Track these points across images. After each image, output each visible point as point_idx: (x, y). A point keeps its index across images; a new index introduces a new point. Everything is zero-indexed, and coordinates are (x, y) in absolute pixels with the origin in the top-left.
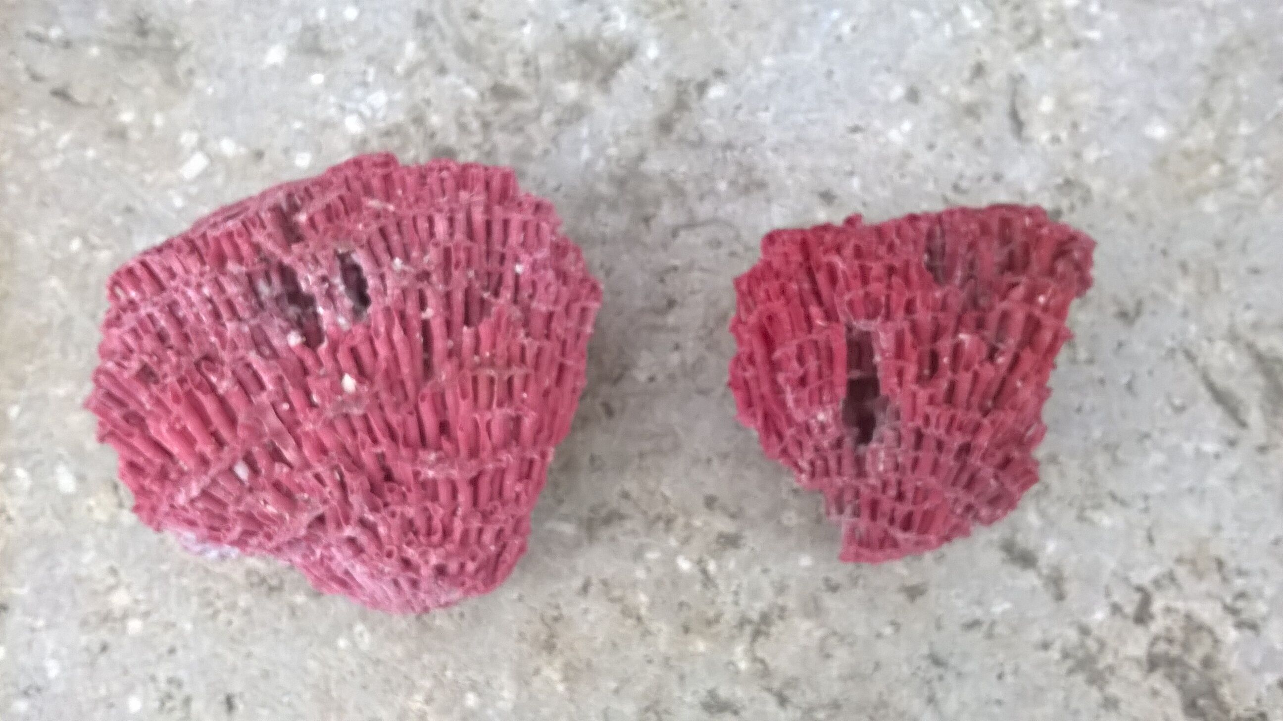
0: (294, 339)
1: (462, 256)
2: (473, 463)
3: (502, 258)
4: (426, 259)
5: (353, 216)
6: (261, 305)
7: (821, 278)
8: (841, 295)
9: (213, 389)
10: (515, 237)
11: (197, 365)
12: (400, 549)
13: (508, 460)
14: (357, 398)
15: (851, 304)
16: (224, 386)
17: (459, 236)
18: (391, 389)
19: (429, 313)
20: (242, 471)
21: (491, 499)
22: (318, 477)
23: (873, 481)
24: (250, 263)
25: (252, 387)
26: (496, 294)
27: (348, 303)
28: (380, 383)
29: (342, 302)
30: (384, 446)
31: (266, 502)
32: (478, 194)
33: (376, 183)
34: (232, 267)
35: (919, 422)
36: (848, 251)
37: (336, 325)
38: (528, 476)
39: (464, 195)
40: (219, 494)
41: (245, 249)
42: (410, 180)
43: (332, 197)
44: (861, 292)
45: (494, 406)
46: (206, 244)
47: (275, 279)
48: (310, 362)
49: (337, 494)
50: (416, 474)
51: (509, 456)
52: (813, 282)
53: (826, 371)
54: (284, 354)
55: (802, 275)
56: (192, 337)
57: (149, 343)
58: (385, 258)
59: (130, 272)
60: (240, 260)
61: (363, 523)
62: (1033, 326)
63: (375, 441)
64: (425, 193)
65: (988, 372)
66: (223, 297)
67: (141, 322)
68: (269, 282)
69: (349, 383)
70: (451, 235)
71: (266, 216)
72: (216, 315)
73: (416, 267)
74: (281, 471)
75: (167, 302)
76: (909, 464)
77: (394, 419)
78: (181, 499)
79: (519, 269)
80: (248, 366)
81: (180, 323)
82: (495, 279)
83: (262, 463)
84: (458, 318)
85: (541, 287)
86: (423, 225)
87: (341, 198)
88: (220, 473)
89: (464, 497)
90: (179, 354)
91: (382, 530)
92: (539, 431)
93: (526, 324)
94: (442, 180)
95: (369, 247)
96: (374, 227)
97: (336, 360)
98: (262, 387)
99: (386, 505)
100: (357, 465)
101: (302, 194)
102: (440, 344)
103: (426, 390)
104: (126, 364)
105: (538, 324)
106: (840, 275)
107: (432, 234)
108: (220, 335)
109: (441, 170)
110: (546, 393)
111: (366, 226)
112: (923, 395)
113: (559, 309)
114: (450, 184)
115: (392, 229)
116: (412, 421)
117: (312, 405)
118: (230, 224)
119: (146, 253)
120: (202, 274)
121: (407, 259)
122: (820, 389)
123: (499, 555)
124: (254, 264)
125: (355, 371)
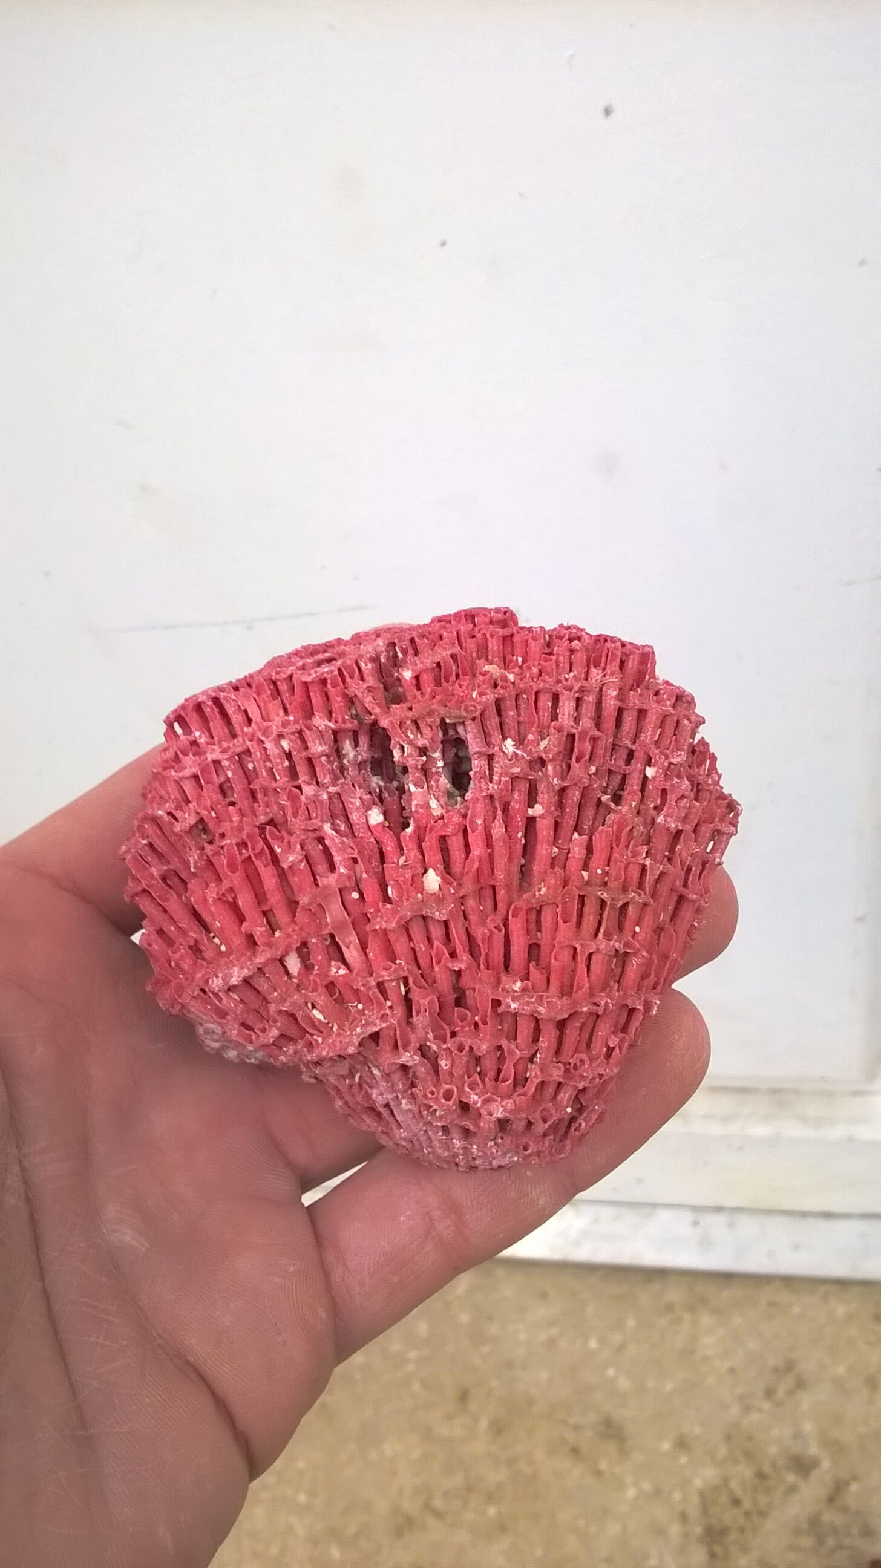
0: (376, 817)
1: (588, 747)
2: (566, 1000)
3: (631, 754)
4: (543, 744)
5: (466, 681)
6: (342, 769)
9: (275, 860)
10: (649, 735)
11: (262, 828)
12: (461, 1090)
13: (606, 1004)
14: (439, 899)
16: (290, 858)
17: (587, 723)
18: (479, 894)
19: (537, 810)
20: (293, 964)
21: (577, 1050)
22: (380, 986)
24: (340, 720)
25: (321, 867)
26: (617, 799)
27: (444, 782)
28: (469, 887)
29: (437, 781)
30: (462, 963)
31: (314, 1007)
32: (612, 674)
33: (494, 645)
34: (320, 721)
37: (427, 806)
38: (624, 1029)
39: (596, 674)
40: (262, 985)
41: (338, 702)
42: (535, 647)
43: (443, 653)
45: (600, 936)
46: (292, 689)
47: (364, 741)
48: (389, 847)
49: (400, 1011)
50: (497, 1003)
51: (609, 1001)
54: (361, 832)
56: (260, 796)
57: (210, 795)
58: (496, 737)
59: (199, 707)
60: (330, 714)
61: (423, 1050)
63: (453, 955)
64: (550, 665)
66: (304, 754)
67: (205, 769)
68: (356, 744)
69: (432, 880)
70: (577, 720)
71: (367, 667)
72: (293, 773)
73: (530, 753)
74: (338, 971)
75: (238, 750)
77: (479, 933)
78: (216, 983)
79: (650, 772)
80: (321, 840)
81: (249, 777)
82: (617, 780)
83: (318, 958)
84: (569, 822)
85: (672, 798)
86: (546, 702)
87: (454, 657)
88: (269, 962)
89: (545, 1042)
90: (241, 813)
91: (444, 1064)
92: (644, 976)
93: (648, 841)
94: (572, 651)
95: (481, 720)
96: (490, 697)
97: (421, 850)
98: (332, 868)
99: (453, 1034)
100: (427, 979)
101: (406, 644)
102: (544, 850)
103: (521, 903)
104: (178, 814)
105: (661, 843)
107: (554, 717)
108: (293, 799)
109: (571, 640)
110: (659, 930)
111: (481, 694)
113: (688, 828)
114: (580, 658)
115: (509, 703)
116: (499, 938)
117: (387, 899)
118: (325, 669)
119: (220, 689)
120: (285, 724)
121: (520, 742)
123: (573, 1119)
124: (344, 721)
125: (441, 867)
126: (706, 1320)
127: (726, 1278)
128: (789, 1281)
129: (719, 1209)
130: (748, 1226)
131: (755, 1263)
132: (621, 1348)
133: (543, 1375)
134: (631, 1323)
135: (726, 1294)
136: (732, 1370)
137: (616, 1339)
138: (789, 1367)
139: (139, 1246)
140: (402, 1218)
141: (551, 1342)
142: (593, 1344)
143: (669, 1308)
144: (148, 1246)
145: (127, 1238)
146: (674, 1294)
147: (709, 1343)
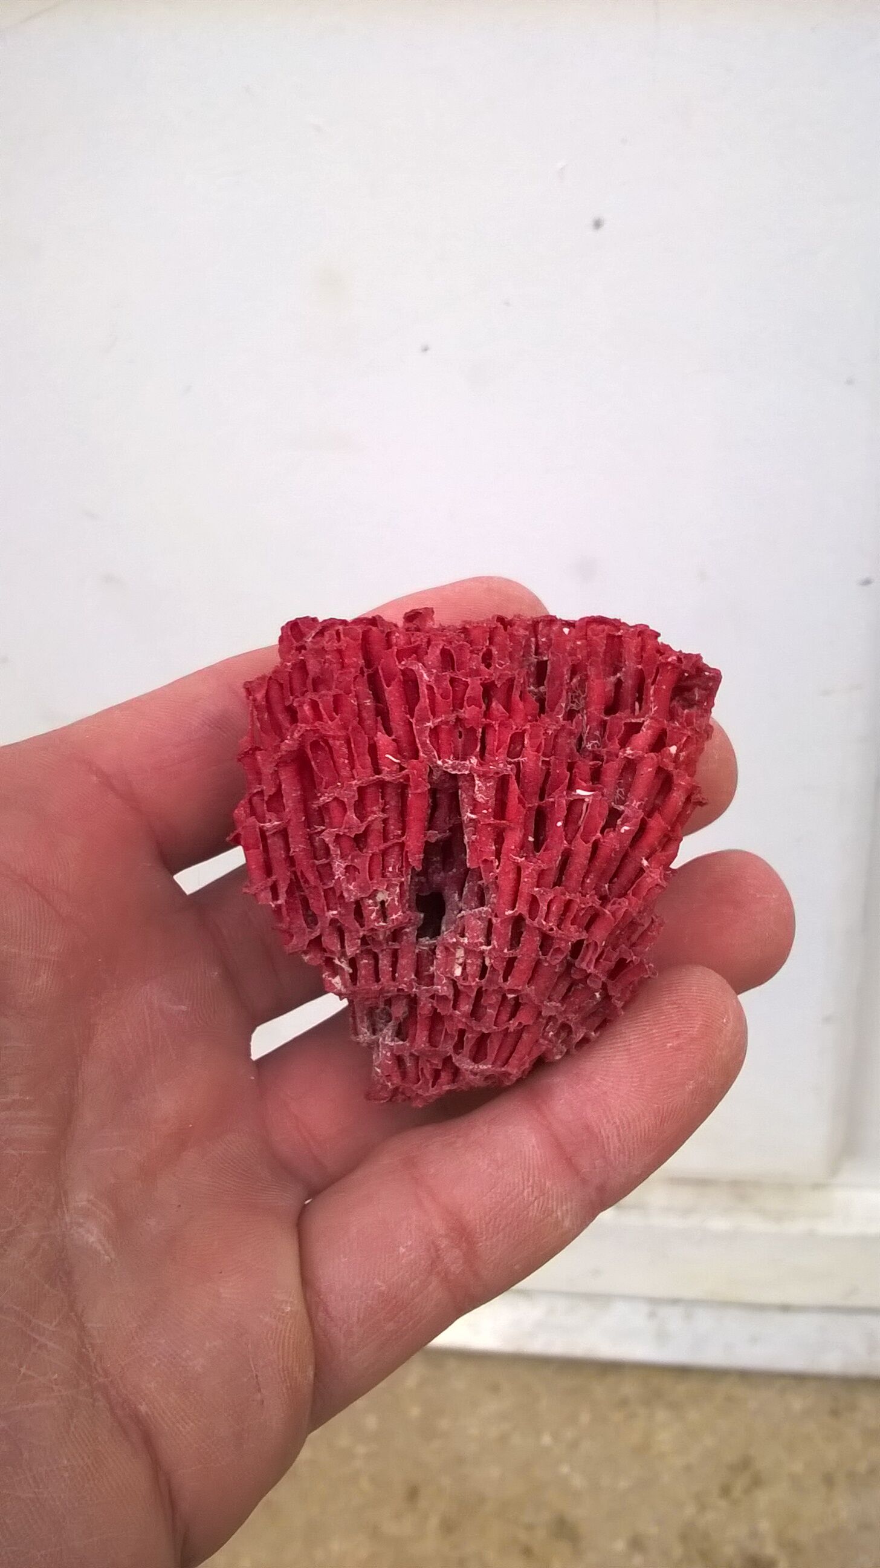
7: (392, 693)
8: (423, 720)
15: (435, 732)
23: (442, 988)
35: (522, 908)
36: (433, 656)
44: (452, 718)
52: (378, 696)
53: (394, 830)
55: (363, 688)
62: (665, 782)
65: (612, 842)
76: (501, 968)
106: (423, 690)
112: (530, 870)
122: (384, 853)
126: (661, 1415)
127: (682, 1372)
128: (746, 1376)
129: (675, 1302)
130: (705, 1320)
131: (712, 1356)
132: (574, 1445)
133: (495, 1472)
134: (585, 1418)
135: (681, 1389)
136: (688, 1468)
137: (569, 1434)
138: (745, 1464)
139: (103, 1252)
140: (402, 1250)
141: (503, 1439)
142: (546, 1439)
143: (624, 1403)
144: (113, 1256)
145: (92, 1239)
146: (629, 1388)
147: (665, 1438)
